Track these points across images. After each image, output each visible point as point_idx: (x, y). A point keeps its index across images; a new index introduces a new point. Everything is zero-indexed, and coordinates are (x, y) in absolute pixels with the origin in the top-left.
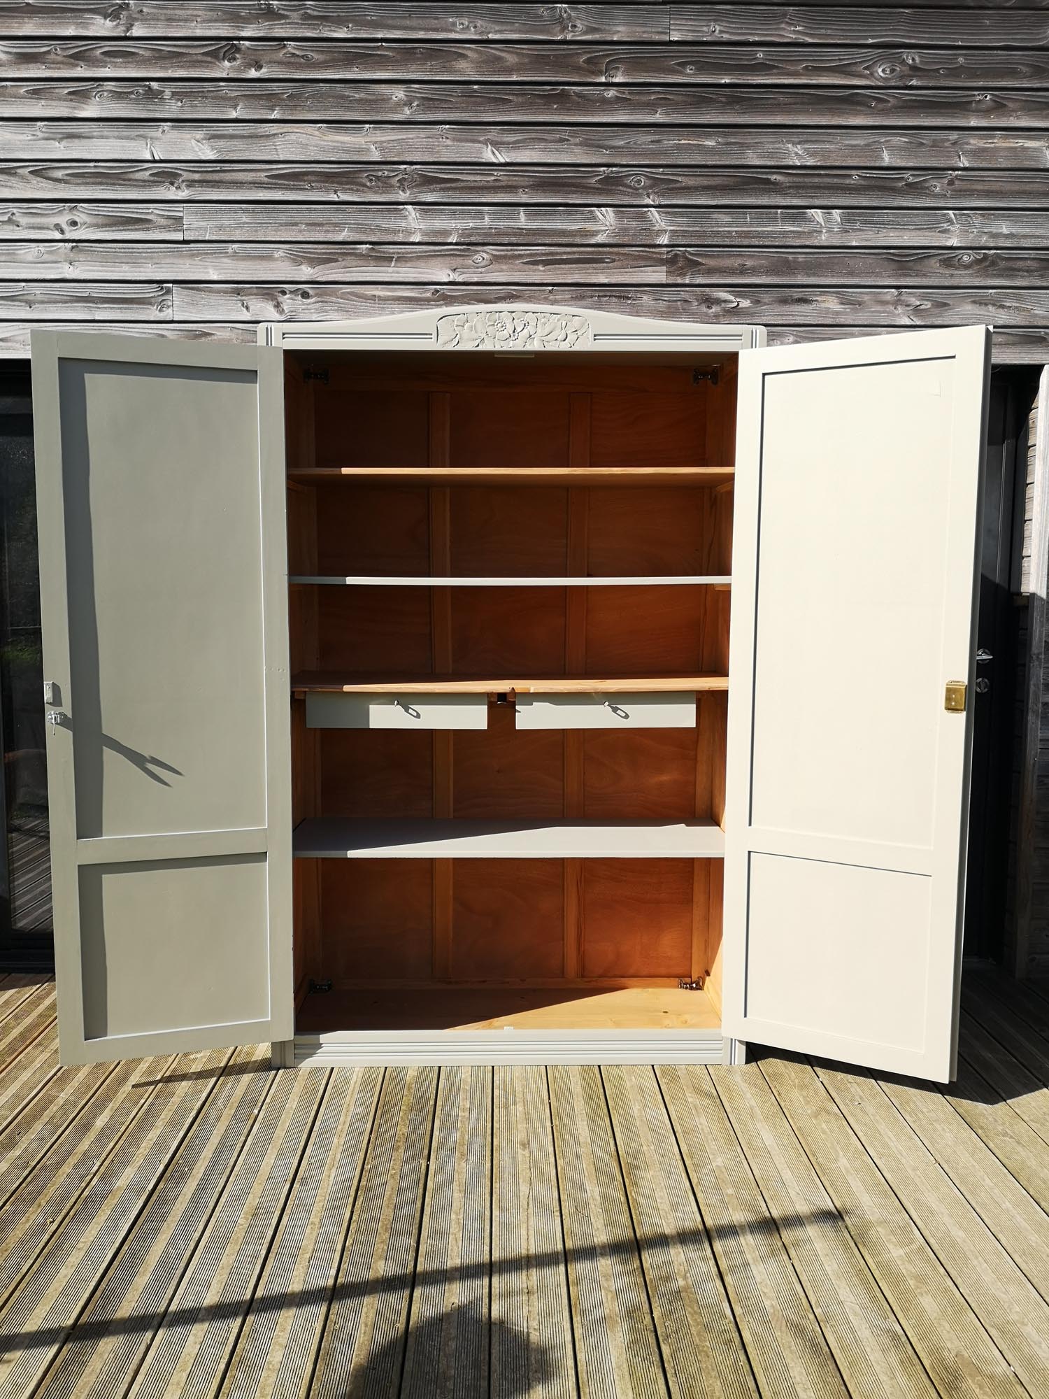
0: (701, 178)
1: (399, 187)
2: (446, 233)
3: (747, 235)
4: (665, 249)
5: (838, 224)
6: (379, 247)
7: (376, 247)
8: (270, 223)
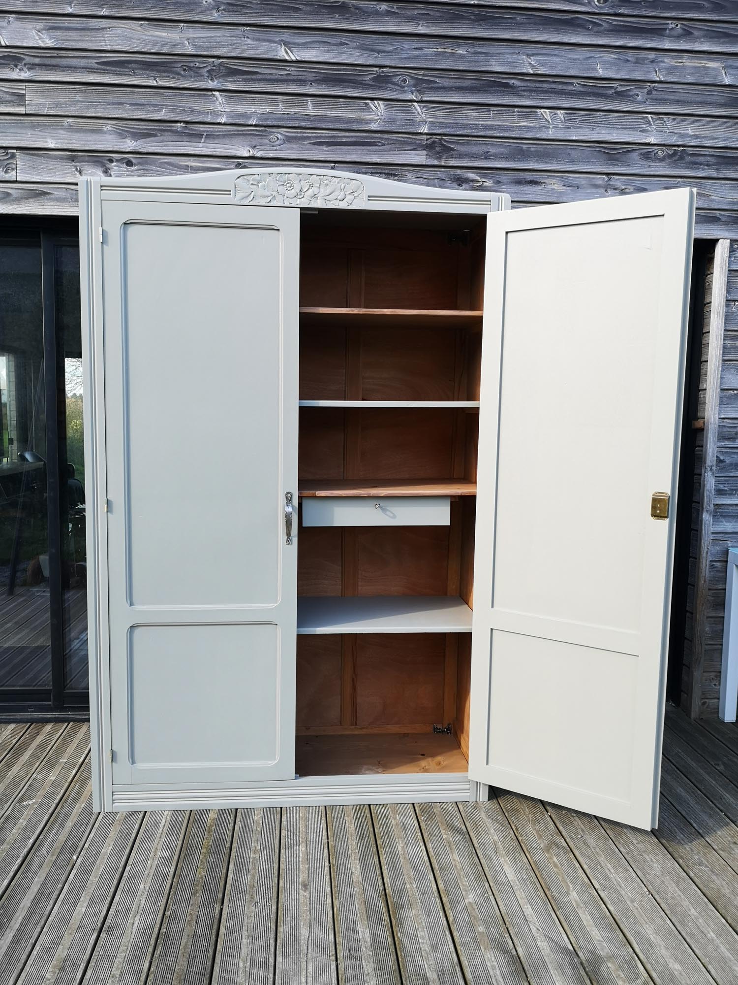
0: (454, 80)
1: (208, 77)
2: (247, 116)
3: (491, 127)
4: (425, 137)
5: (562, 122)
6: (191, 126)
7: (189, 126)
8: (100, 102)
